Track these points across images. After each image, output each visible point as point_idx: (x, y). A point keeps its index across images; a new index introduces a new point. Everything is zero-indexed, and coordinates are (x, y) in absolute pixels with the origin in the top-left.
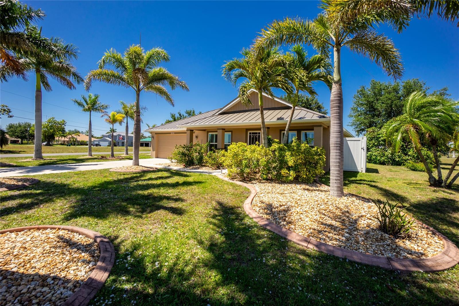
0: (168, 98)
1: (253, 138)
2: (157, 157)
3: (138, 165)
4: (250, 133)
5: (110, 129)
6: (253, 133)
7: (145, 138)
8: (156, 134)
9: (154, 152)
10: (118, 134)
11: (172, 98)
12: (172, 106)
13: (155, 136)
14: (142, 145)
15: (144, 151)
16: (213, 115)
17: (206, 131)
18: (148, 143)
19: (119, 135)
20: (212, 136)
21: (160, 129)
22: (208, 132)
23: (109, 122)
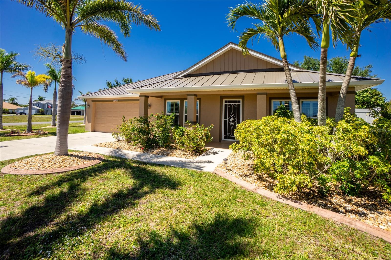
0: (118, 49)
1: (230, 108)
2: (94, 131)
3: (66, 155)
4: (226, 102)
5: (38, 97)
6: (230, 102)
7: (77, 106)
8: (93, 101)
9: (90, 124)
10: (47, 102)
11: (124, 50)
12: (123, 61)
13: (92, 104)
14: (73, 113)
15: (75, 119)
16: (175, 78)
17: (163, 98)
18: (80, 112)
19: (48, 104)
20: (172, 104)
21: (99, 96)
22: (165, 100)
23: (26, 84)
